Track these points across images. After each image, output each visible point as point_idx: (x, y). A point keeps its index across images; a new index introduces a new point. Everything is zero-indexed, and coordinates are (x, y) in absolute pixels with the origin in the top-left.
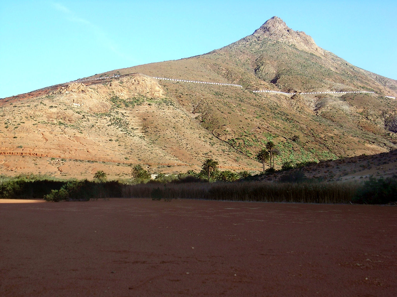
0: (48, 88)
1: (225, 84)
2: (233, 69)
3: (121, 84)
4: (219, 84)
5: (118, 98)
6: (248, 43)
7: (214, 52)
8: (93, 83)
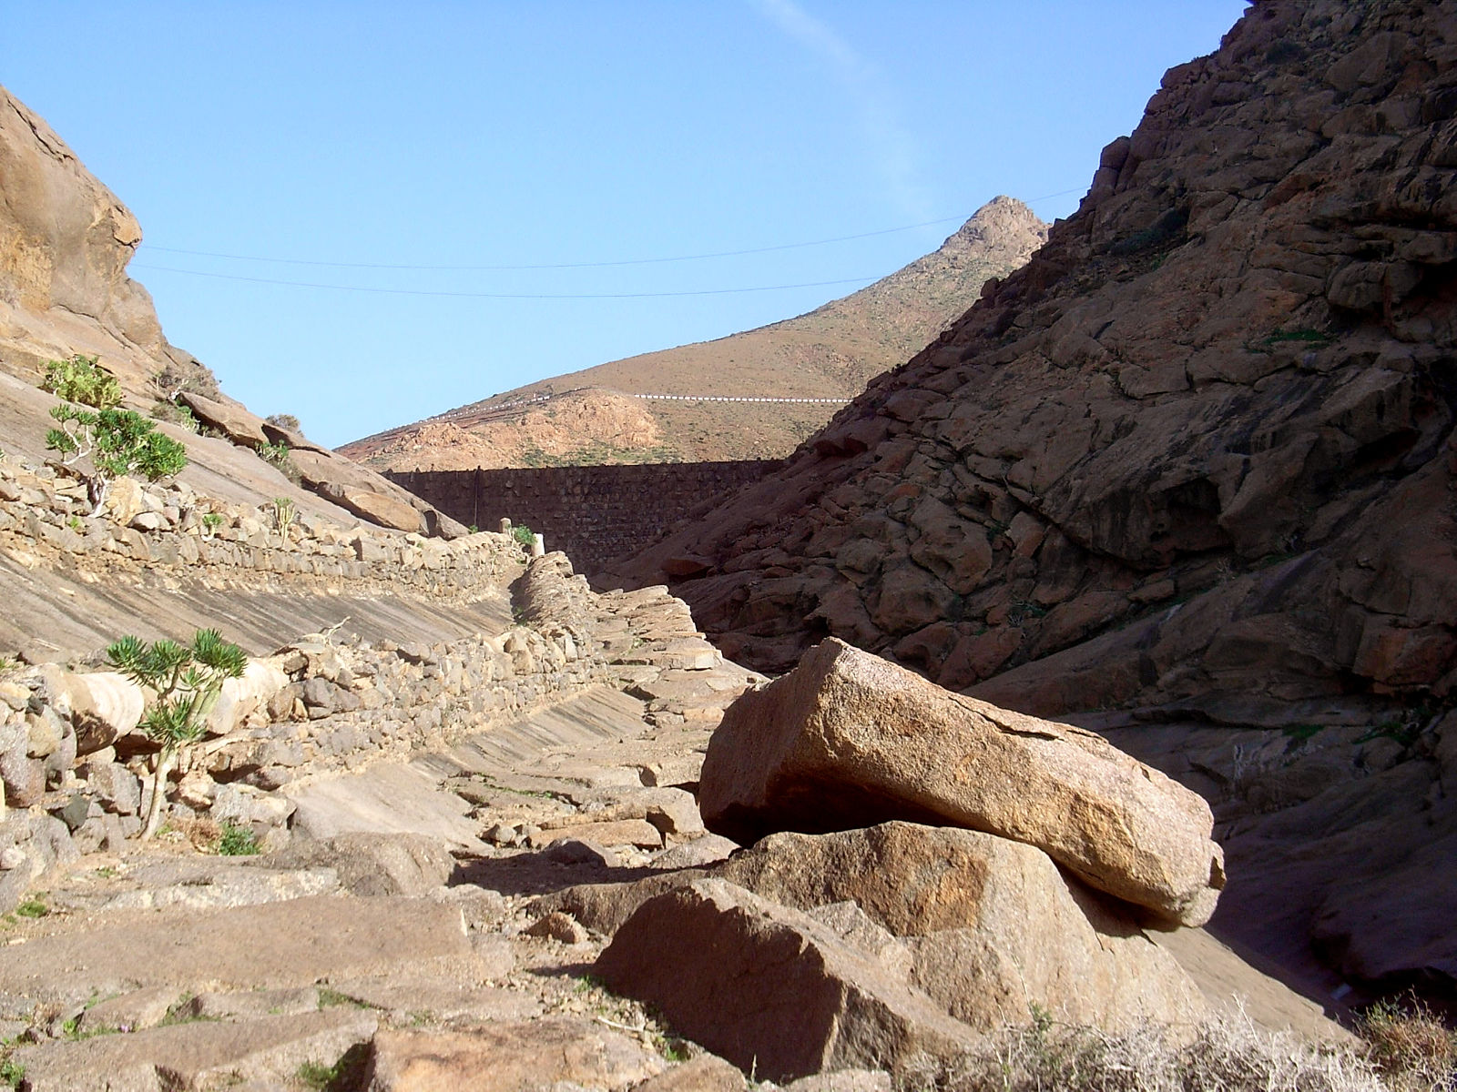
0: (373, 438)
1: (829, 401)
2: (868, 357)
3: (549, 419)
4: (811, 401)
5: (542, 452)
6: (923, 277)
7: (827, 308)
8: (485, 420)
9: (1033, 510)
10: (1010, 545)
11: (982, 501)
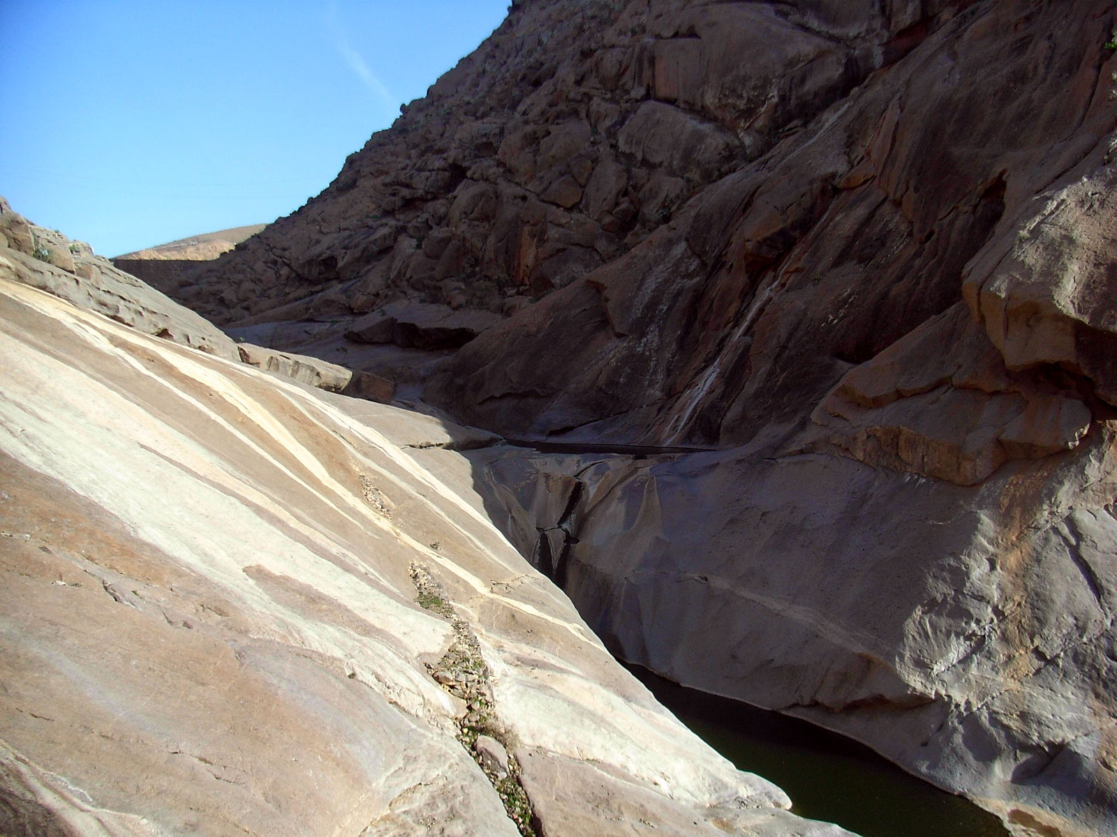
9: (289, 266)
10: (280, 275)
11: (275, 263)
